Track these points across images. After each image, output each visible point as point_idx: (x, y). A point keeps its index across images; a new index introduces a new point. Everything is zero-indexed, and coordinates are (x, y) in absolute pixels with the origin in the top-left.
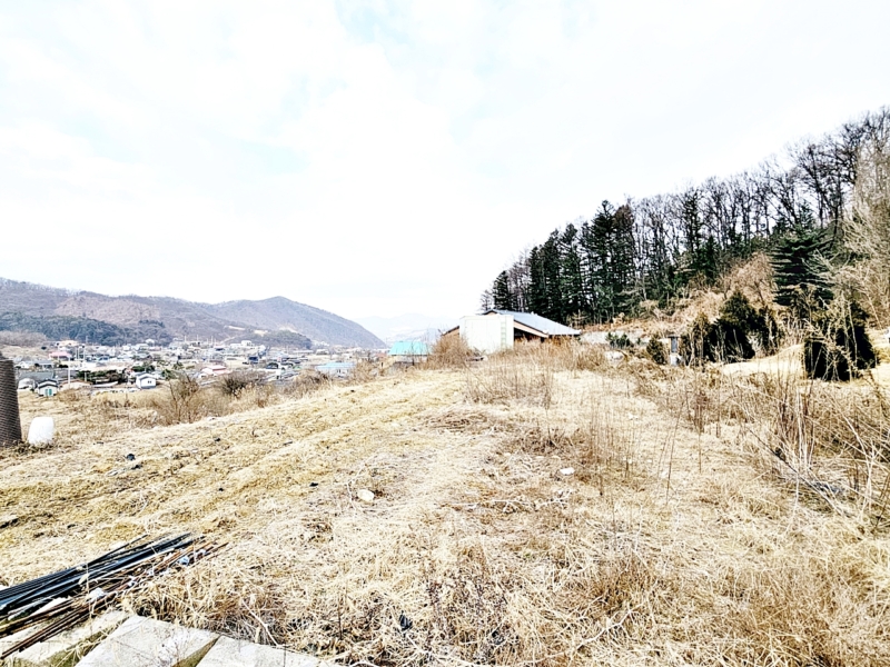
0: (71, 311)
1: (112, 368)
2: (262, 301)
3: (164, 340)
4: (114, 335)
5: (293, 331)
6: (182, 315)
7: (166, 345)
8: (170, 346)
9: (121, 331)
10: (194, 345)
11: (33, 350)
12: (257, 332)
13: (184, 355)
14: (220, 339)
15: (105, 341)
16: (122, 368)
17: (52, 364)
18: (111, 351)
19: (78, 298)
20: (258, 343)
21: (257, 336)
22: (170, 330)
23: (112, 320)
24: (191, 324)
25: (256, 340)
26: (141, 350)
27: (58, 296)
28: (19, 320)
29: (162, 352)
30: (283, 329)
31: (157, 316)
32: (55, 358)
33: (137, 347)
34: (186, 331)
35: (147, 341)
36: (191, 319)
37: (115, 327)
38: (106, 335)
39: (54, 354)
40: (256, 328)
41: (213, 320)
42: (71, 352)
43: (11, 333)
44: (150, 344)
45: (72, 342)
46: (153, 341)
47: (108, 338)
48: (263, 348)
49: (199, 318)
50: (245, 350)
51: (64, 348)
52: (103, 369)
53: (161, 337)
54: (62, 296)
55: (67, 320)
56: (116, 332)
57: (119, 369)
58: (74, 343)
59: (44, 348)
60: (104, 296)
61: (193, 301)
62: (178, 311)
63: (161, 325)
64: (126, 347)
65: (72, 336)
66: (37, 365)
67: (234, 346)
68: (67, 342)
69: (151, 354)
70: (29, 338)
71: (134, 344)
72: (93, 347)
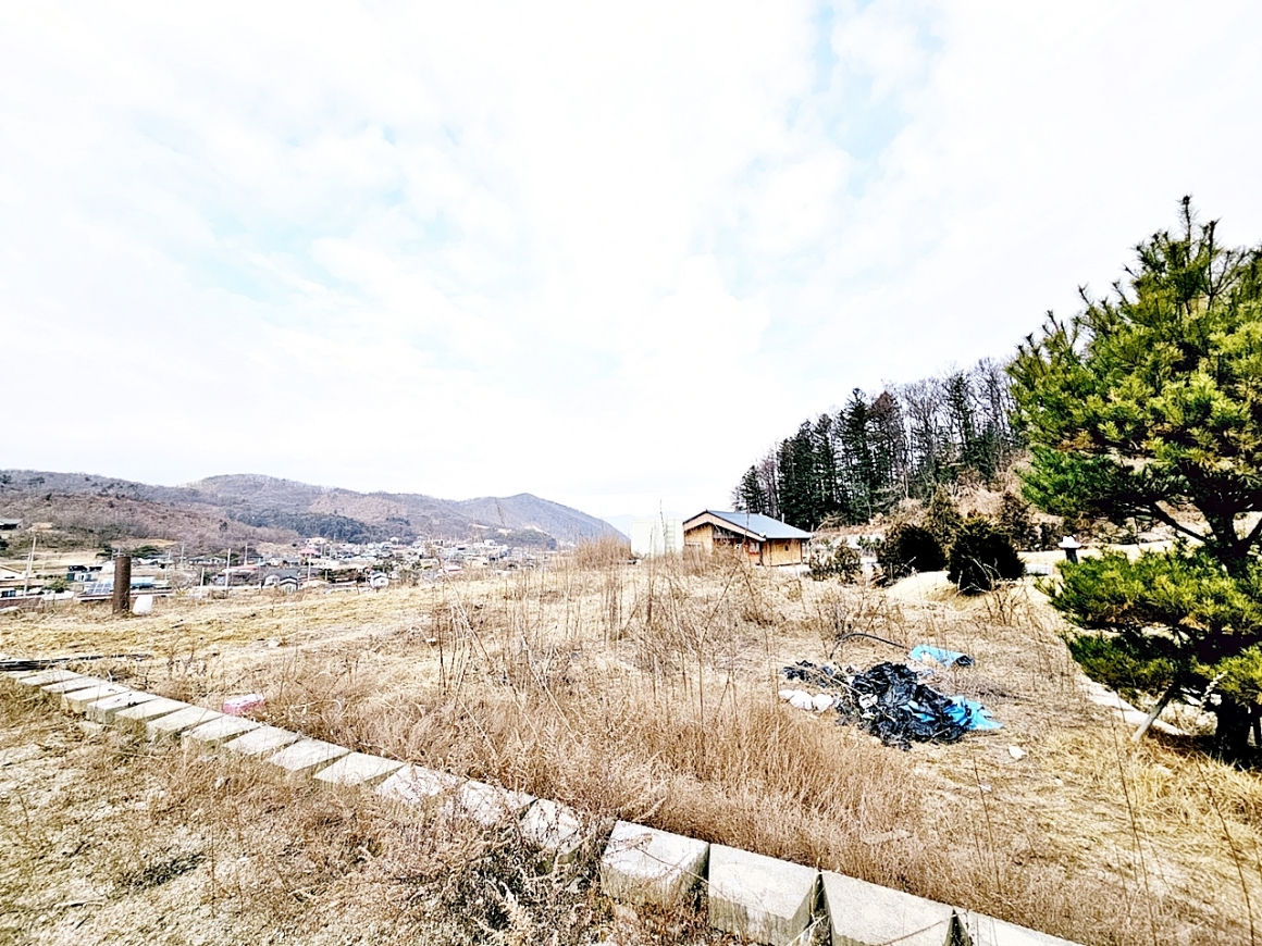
0: (322, 508)
1: (353, 567)
2: (509, 498)
3: (408, 538)
4: (361, 532)
5: (538, 530)
6: (428, 513)
7: (409, 543)
8: (414, 544)
9: (367, 529)
10: (437, 543)
11: (285, 546)
12: (501, 531)
13: (425, 554)
14: (461, 538)
15: (352, 539)
16: (363, 567)
17: (299, 561)
18: (356, 549)
19: (332, 495)
20: (500, 543)
21: (500, 535)
22: (415, 528)
23: (360, 518)
24: (436, 522)
25: (500, 539)
26: (385, 549)
27: (314, 493)
28: (276, 516)
29: (404, 551)
30: (528, 527)
31: (403, 513)
32: (304, 555)
33: (381, 545)
34: (430, 529)
35: (392, 539)
36: (436, 517)
37: (362, 524)
38: (352, 532)
39: (302, 552)
40: (500, 527)
41: (458, 518)
42: (318, 550)
43: (266, 529)
44: (394, 543)
45: (321, 539)
46: (397, 540)
47: (355, 536)
48: (505, 548)
49: (444, 516)
50: (487, 549)
51: (313, 546)
52: (345, 567)
53: (406, 535)
54: (316, 492)
55: (319, 517)
56: (363, 530)
57: (360, 568)
58: (322, 541)
59: (294, 545)
60: (355, 493)
61: (440, 498)
62: (424, 509)
63: (407, 522)
64: (370, 545)
65: (322, 534)
66: (285, 562)
67: (476, 545)
68: (316, 540)
69: (394, 552)
70: (281, 535)
71: (379, 541)
72: (340, 545)
